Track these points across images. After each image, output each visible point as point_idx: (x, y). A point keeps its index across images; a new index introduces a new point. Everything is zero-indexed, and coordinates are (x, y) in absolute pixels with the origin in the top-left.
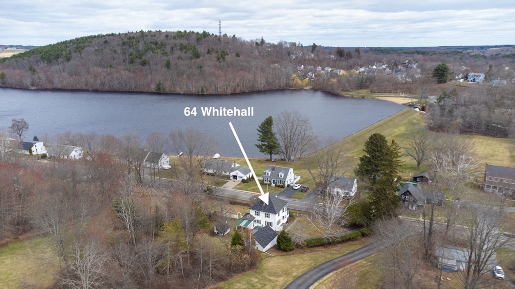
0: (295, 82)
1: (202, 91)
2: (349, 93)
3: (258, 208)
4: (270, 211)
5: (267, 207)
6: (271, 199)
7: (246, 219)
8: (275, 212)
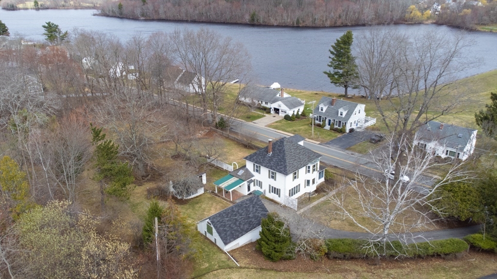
0: (412, 15)
1: (298, 22)
2: (487, 27)
3: (258, 160)
4: (278, 168)
5: (274, 161)
6: (284, 146)
7: (237, 176)
8: (285, 171)
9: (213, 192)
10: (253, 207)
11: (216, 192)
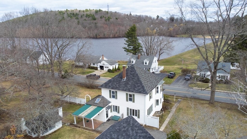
1: (96, 36)
3: (114, 86)
4: (136, 89)
5: (130, 84)
6: (135, 71)
7: (95, 104)
8: (144, 91)
9: (72, 124)
10: (132, 130)
11: (75, 123)
